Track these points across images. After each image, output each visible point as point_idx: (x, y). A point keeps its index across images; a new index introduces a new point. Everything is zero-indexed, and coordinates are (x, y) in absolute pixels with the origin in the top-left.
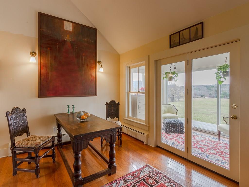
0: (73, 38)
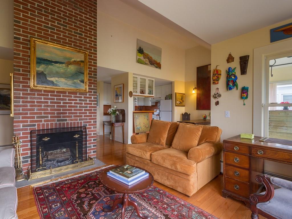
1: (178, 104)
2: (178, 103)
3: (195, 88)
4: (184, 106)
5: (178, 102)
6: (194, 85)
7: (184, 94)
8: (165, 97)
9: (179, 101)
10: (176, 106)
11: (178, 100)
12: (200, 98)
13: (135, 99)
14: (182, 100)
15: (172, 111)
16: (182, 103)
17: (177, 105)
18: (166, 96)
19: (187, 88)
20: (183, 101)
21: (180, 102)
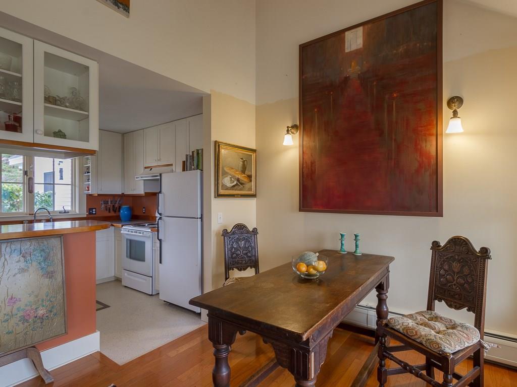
0: (365, 62)
1: (227, 189)
2: (229, 185)
3: (295, 127)
4: (254, 196)
5: (227, 181)
6: (292, 115)
7: (254, 151)
8: (184, 162)
9: (233, 177)
10: (218, 195)
11: (225, 174)
12: (312, 163)
13: (86, 170)
14: (243, 171)
15: (202, 218)
16: (247, 186)
17: (222, 192)
18: (185, 160)
19: (263, 128)
20: (250, 177)
21: (238, 180)
